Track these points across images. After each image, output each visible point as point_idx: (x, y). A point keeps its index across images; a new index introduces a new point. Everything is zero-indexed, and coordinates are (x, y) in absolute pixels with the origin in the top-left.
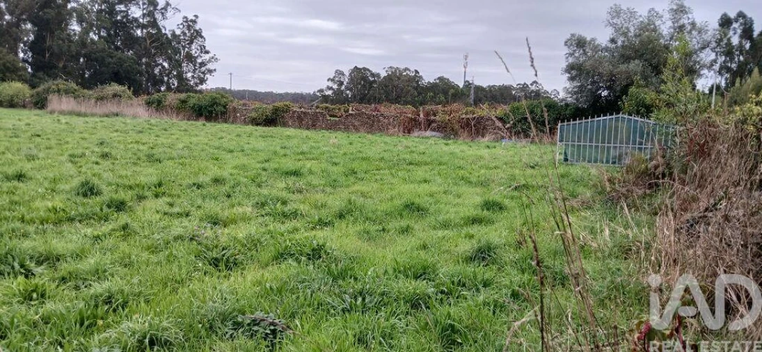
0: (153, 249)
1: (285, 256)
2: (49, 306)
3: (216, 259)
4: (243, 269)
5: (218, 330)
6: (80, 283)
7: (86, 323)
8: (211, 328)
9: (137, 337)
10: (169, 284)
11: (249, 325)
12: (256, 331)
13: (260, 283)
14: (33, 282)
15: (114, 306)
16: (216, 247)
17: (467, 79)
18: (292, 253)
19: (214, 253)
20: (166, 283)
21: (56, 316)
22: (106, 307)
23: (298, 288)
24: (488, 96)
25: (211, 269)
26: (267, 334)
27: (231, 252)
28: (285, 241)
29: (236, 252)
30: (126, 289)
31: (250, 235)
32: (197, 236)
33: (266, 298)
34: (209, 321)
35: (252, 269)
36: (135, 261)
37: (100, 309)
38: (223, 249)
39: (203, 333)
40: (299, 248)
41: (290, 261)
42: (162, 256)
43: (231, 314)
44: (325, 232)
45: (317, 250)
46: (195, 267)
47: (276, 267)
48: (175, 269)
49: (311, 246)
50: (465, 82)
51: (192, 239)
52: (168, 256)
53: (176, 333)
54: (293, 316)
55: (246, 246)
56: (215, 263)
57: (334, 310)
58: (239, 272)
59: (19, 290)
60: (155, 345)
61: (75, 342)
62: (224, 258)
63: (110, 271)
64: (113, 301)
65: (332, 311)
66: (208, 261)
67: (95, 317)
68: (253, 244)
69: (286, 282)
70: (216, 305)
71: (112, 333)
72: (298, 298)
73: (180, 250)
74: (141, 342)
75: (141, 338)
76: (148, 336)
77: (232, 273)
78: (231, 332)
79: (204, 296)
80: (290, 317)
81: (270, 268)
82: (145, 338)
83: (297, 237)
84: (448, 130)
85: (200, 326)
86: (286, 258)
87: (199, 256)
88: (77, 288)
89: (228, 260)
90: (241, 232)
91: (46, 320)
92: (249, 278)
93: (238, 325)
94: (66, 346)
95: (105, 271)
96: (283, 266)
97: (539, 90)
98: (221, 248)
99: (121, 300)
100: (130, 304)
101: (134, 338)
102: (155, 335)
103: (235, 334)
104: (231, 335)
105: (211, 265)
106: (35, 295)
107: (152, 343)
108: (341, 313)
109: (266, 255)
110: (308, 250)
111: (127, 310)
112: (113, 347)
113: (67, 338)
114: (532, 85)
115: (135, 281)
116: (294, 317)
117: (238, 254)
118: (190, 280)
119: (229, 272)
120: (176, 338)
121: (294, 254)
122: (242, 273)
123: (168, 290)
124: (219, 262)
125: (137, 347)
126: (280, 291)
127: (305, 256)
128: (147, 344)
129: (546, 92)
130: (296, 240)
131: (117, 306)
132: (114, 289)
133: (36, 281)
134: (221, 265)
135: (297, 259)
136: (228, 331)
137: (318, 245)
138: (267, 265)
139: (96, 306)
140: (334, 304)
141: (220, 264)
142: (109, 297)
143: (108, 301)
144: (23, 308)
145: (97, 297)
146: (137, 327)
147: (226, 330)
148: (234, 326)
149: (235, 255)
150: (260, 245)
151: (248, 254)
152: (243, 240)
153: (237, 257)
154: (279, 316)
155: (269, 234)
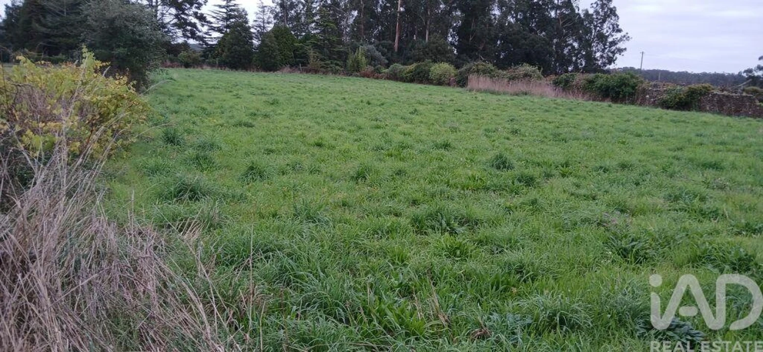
0: (561, 228)
1: (703, 260)
2: (471, 265)
3: (625, 250)
4: (654, 265)
5: (628, 325)
6: (495, 248)
7: (501, 288)
8: (620, 321)
9: (548, 313)
10: (576, 266)
12: (671, 337)
14: (458, 241)
15: (525, 277)
16: (626, 236)
18: (712, 258)
19: (623, 242)
20: (573, 264)
21: (476, 274)
22: (518, 276)
25: (619, 258)
27: (641, 244)
28: (704, 243)
29: (647, 246)
30: (537, 263)
31: (663, 230)
32: (606, 222)
33: (682, 302)
34: (618, 313)
35: (664, 267)
36: (543, 237)
37: (512, 276)
38: (633, 240)
39: (612, 323)
40: (721, 254)
41: (710, 266)
42: (569, 236)
43: (641, 311)
44: (755, 241)
45: (744, 260)
46: (602, 253)
47: (692, 270)
48: (582, 252)
49: (737, 252)
51: (599, 224)
52: (576, 238)
53: (585, 318)
55: (657, 241)
56: (624, 253)
58: (650, 267)
59: (447, 246)
60: (565, 324)
61: (492, 303)
62: (634, 250)
63: (521, 242)
64: (524, 271)
66: (617, 250)
67: (508, 283)
68: (666, 241)
70: (626, 298)
71: (524, 303)
73: (588, 233)
74: (551, 318)
75: (551, 314)
76: (558, 315)
77: (641, 267)
78: (642, 331)
79: (613, 286)
81: (685, 270)
82: (555, 315)
83: (718, 240)
85: (609, 316)
86: (704, 263)
87: (607, 243)
88: (492, 253)
89: (637, 252)
90: (653, 225)
91: (468, 276)
93: (650, 326)
94: (485, 304)
95: (517, 242)
96: (701, 271)
98: (631, 239)
99: (531, 273)
100: (540, 277)
101: (545, 314)
102: (564, 314)
103: (647, 334)
104: (643, 334)
105: (619, 255)
106: (458, 252)
107: (562, 322)
109: (682, 254)
110: (732, 257)
111: (537, 284)
112: (525, 317)
113: (485, 297)
115: (544, 256)
117: (649, 248)
118: (597, 266)
119: (638, 265)
120: (585, 323)
121: (715, 260)
122: (652, 270)
123: (575, 272)
124: (628, 254)
125: (547, 322)
127: (729, 265)
128: (558, 322)
130: (718, 244)
131: (528, 278)
132: (526, 261)
133: (459, 239)
134: (631, 258)
135: (718, 266)
136: (639, 328)
137: (746, 255)
138: (681, 266)
139: (509, 273)
141: (629, 256)
142: (521, 267)
143: (520, 271)
144: (449, 262)
145: (510, 264)
146: (549, 303)
147: (637, 327)
148: (646, 325)
149: (646, 249)
150: (673, 242)
151: (660, 250)
152: (654, 233)
153: (648, 251)
154: (697, 326)
155: (683, 232)
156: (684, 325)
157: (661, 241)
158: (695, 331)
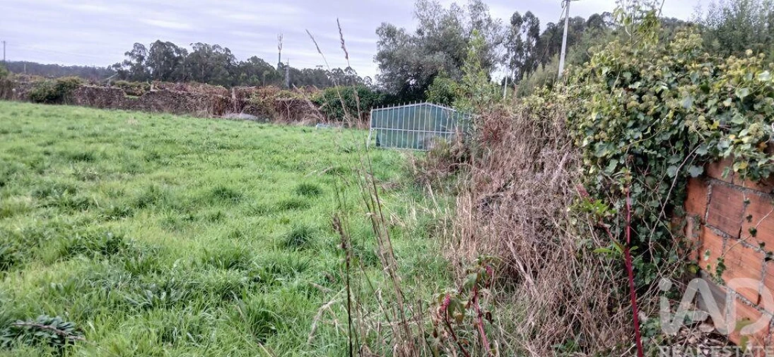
1: (74, 251)
4: (22, 268)
11: (30, 330)
12: (40, 337)
13: (43, 283)
17: (281, 61)
18: (83, 247)
23: (91, 287)
24: (304, 80)
26: (53, 340)
27: (6, 248)
28: (74, 234)
29: (13, 249)
31: (30, 228)
33: (51, 299)
35: (33, 268)
40: (90, 242)
41: (81, 256)
43: (7, 319)
44: (122, 223)
45: (112, 243)
47: (63, 264)
49: (105, 238)
50: (280, 63)
54: (85, 318)
55: (25, 241)
57: (134, 307)
58: (17, 271)
65: (132, 309)
68: (34, 239)
69: (76, 281)
72: (90, 297)
77: (7, 273)
78: (8, 340)
80: (82, 318)
81: (56, 265)
83: (89, 229)
84: (262, 113)
86: (75, 254)
89: (2, 259)
90: (18, 226)
92: (30, 277)
93: (16, 332)
96: (72, 262)
97: (353, 76)
103: (13, 343)
104: (8, 345)
108: (142, 311)
109: (50, 251)
110: (101, 244)
114: (346, 70)
116: (87, 319)
117: (15, 251)
119: (4, 272)
121: (85, 248)
122: (21, 273)
126: (68, 290)
127: (99, 251)
129: (359, 78)
130: (88, 233)
135: (88, 254)
136: (4, 339)
137: (114, 238)
138: (52, 262)
140: (134, 301)
148: (12, 333)
149: (12, 253)
150: (43, 240)
151: (28, 250)
152: (20, 235)
153: (14, 254)
154: (68, 318)
155: (53, 227)
156: (52, 321)
157: (28, 241)
158: (66, 323)
